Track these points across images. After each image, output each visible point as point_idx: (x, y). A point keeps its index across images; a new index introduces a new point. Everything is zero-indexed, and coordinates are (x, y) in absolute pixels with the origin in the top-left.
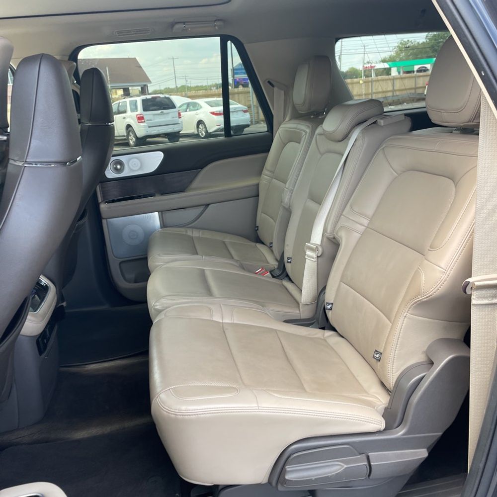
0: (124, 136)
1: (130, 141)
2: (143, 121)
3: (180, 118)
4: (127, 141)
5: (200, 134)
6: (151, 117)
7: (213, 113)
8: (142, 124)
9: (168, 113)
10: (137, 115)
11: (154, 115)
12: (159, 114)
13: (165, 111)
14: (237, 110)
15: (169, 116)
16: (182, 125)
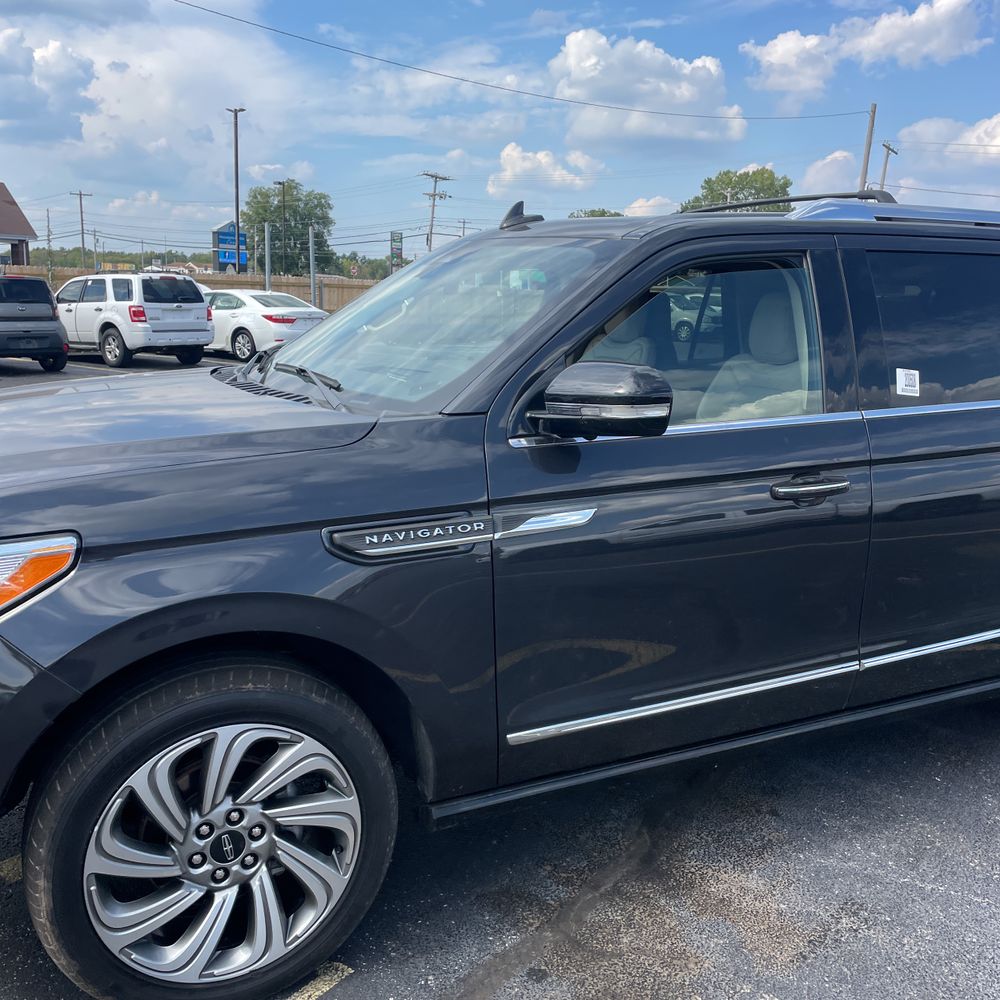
0: (94, 344)
1: (108, 353)
2: (143, 318)
3: (209, 320)
4: (99, 353)
5: (238, 353)
6: (159, 314)
7: (269, 318)
8: (140, 325)
9: (189, 310)
10: (130, 307)
11: (164, 310)
12: (173, 310)
13: (185, 305)
14: (313, 316)
15: (190, 314)
16: (213, 334)
